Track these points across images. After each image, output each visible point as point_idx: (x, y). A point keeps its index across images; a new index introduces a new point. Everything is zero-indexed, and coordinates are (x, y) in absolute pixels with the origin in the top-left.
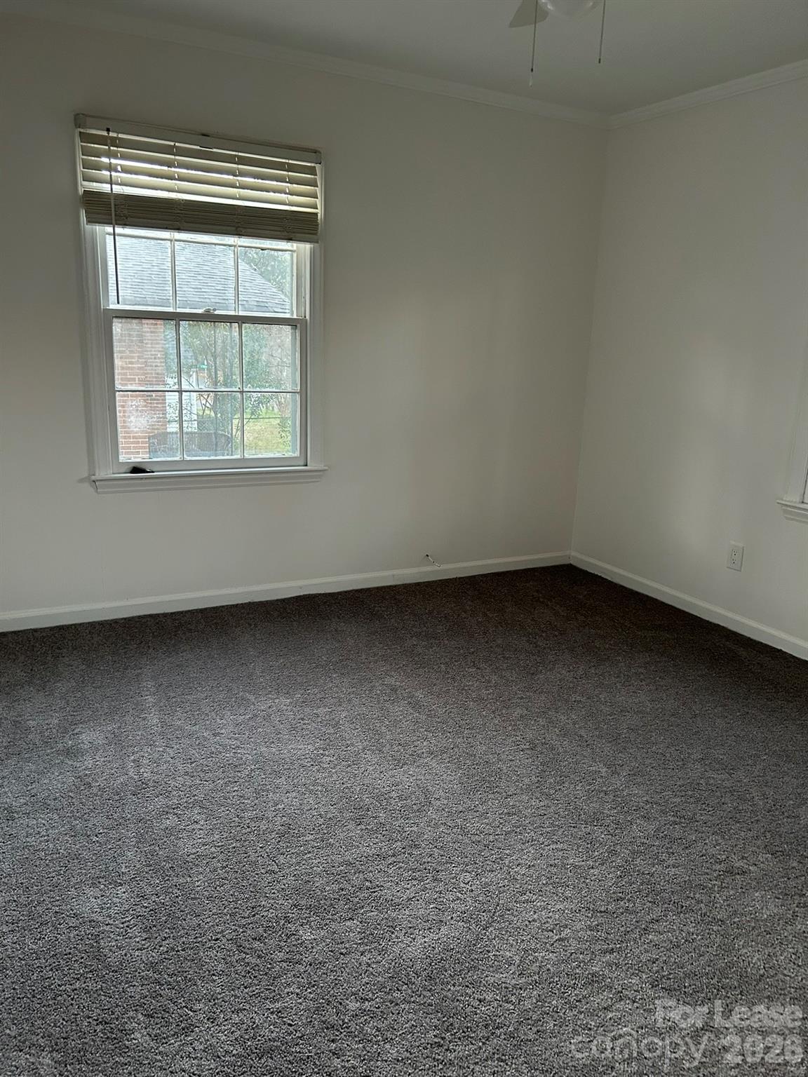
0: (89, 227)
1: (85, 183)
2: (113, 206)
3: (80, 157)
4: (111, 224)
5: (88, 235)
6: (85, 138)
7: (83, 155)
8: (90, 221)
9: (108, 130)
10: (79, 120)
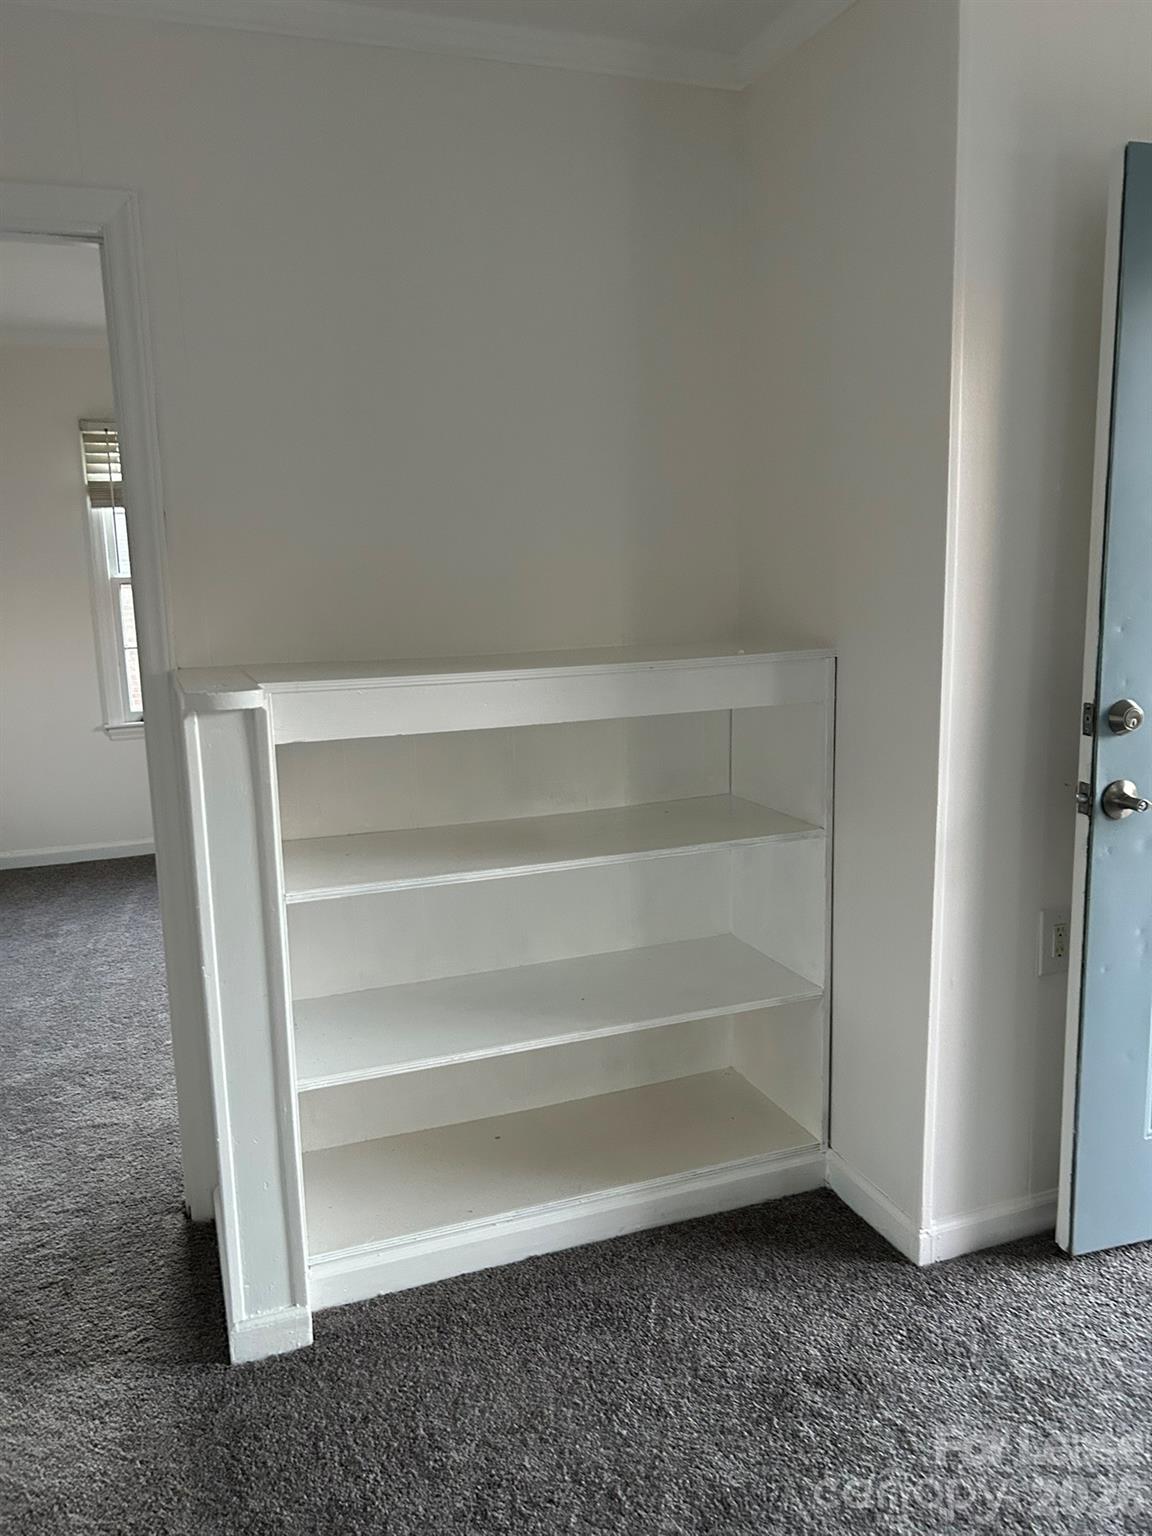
0: (94, 510)
1: (90, 475)
2: (112, 492)
3: (84, 455)
4: (110, 506)
5: (95, 519)
6: (88, 438)
7: (87, 452)
8: (93, 506)
9: (106, 430)
10: (83, 423)
